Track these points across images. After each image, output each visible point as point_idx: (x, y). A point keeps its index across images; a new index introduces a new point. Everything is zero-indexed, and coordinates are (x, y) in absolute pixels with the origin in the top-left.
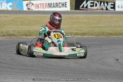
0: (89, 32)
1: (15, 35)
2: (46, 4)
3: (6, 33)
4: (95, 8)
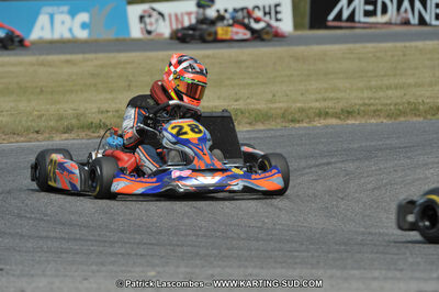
0: (365, 104)
1: (106, 127)
3: (74, 122)
4: (380, 18)
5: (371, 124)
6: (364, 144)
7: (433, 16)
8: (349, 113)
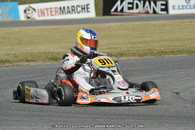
0: (129, 50)
1: (9, 62)
2: (55, 8)
4: (135, 11)
5: (132, 60)
7: (160, 9)
8: (121, 55)
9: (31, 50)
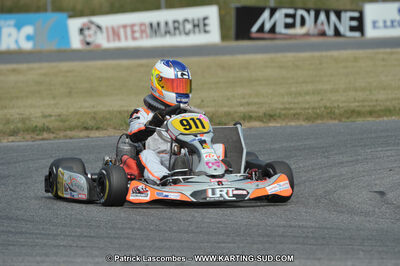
3: (20, 125)
4: (298, 30)
6: (284, 144)
7: (348, 28)
8: (271, 117)
9: (93, 107)
